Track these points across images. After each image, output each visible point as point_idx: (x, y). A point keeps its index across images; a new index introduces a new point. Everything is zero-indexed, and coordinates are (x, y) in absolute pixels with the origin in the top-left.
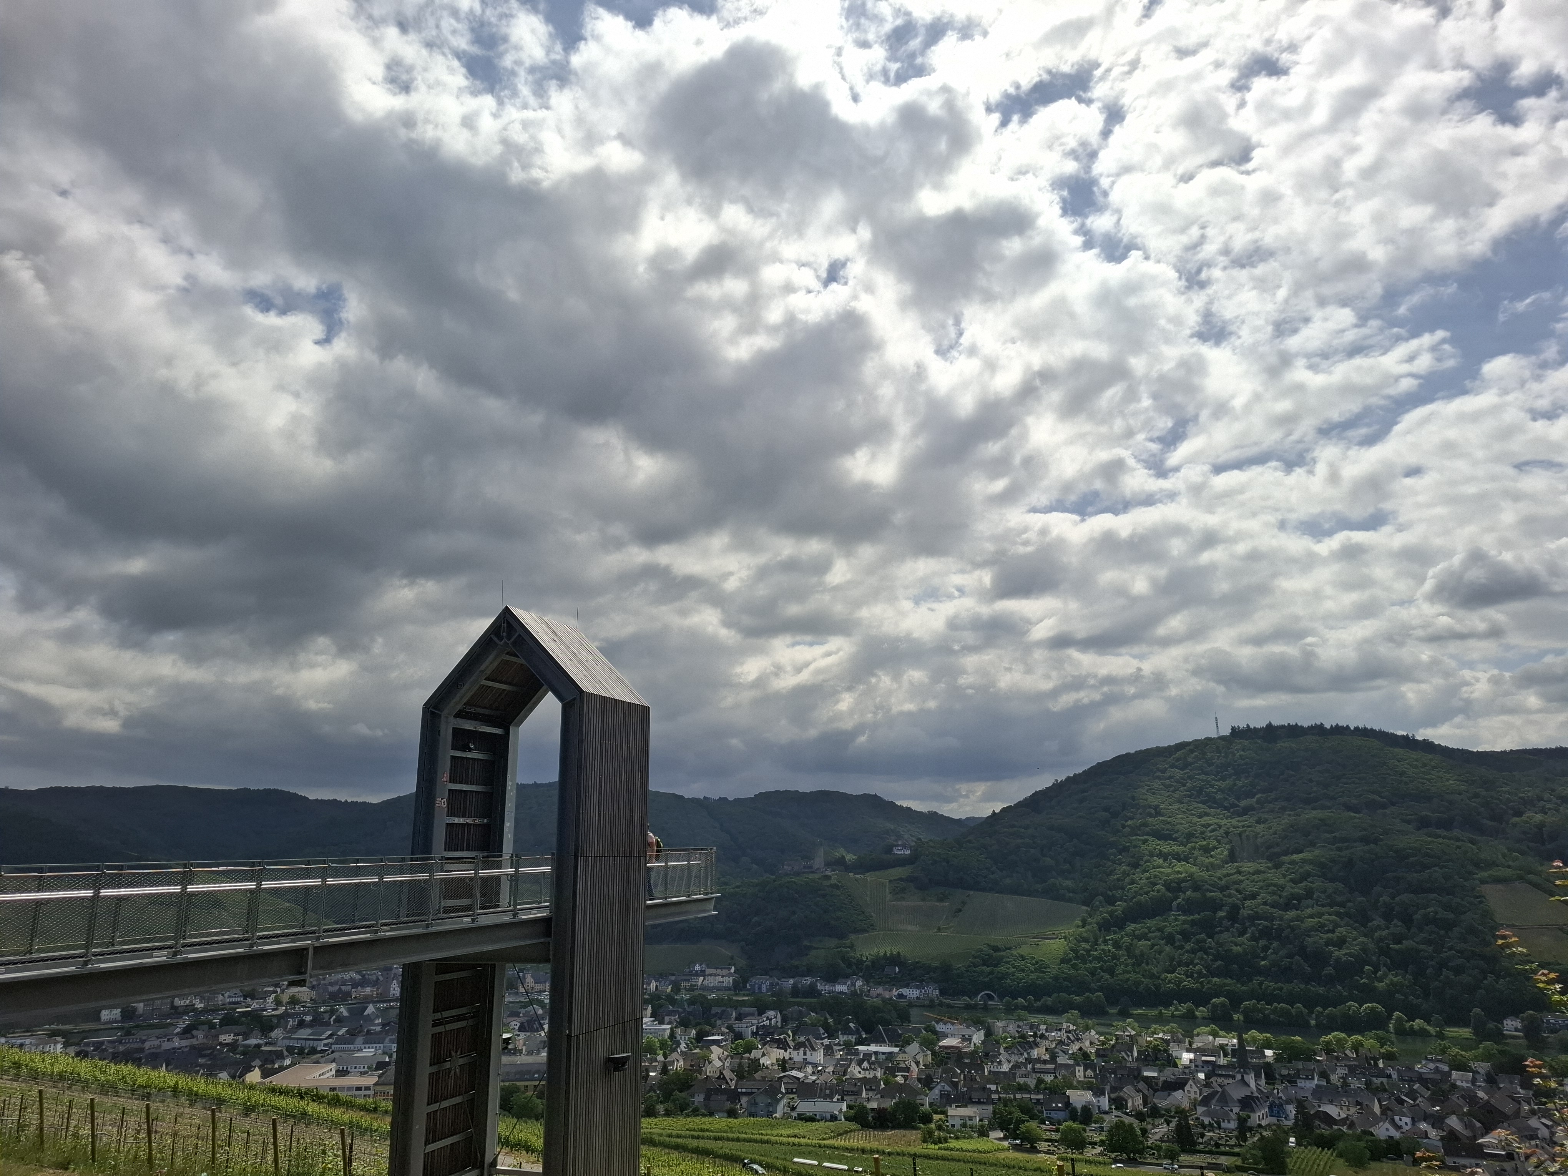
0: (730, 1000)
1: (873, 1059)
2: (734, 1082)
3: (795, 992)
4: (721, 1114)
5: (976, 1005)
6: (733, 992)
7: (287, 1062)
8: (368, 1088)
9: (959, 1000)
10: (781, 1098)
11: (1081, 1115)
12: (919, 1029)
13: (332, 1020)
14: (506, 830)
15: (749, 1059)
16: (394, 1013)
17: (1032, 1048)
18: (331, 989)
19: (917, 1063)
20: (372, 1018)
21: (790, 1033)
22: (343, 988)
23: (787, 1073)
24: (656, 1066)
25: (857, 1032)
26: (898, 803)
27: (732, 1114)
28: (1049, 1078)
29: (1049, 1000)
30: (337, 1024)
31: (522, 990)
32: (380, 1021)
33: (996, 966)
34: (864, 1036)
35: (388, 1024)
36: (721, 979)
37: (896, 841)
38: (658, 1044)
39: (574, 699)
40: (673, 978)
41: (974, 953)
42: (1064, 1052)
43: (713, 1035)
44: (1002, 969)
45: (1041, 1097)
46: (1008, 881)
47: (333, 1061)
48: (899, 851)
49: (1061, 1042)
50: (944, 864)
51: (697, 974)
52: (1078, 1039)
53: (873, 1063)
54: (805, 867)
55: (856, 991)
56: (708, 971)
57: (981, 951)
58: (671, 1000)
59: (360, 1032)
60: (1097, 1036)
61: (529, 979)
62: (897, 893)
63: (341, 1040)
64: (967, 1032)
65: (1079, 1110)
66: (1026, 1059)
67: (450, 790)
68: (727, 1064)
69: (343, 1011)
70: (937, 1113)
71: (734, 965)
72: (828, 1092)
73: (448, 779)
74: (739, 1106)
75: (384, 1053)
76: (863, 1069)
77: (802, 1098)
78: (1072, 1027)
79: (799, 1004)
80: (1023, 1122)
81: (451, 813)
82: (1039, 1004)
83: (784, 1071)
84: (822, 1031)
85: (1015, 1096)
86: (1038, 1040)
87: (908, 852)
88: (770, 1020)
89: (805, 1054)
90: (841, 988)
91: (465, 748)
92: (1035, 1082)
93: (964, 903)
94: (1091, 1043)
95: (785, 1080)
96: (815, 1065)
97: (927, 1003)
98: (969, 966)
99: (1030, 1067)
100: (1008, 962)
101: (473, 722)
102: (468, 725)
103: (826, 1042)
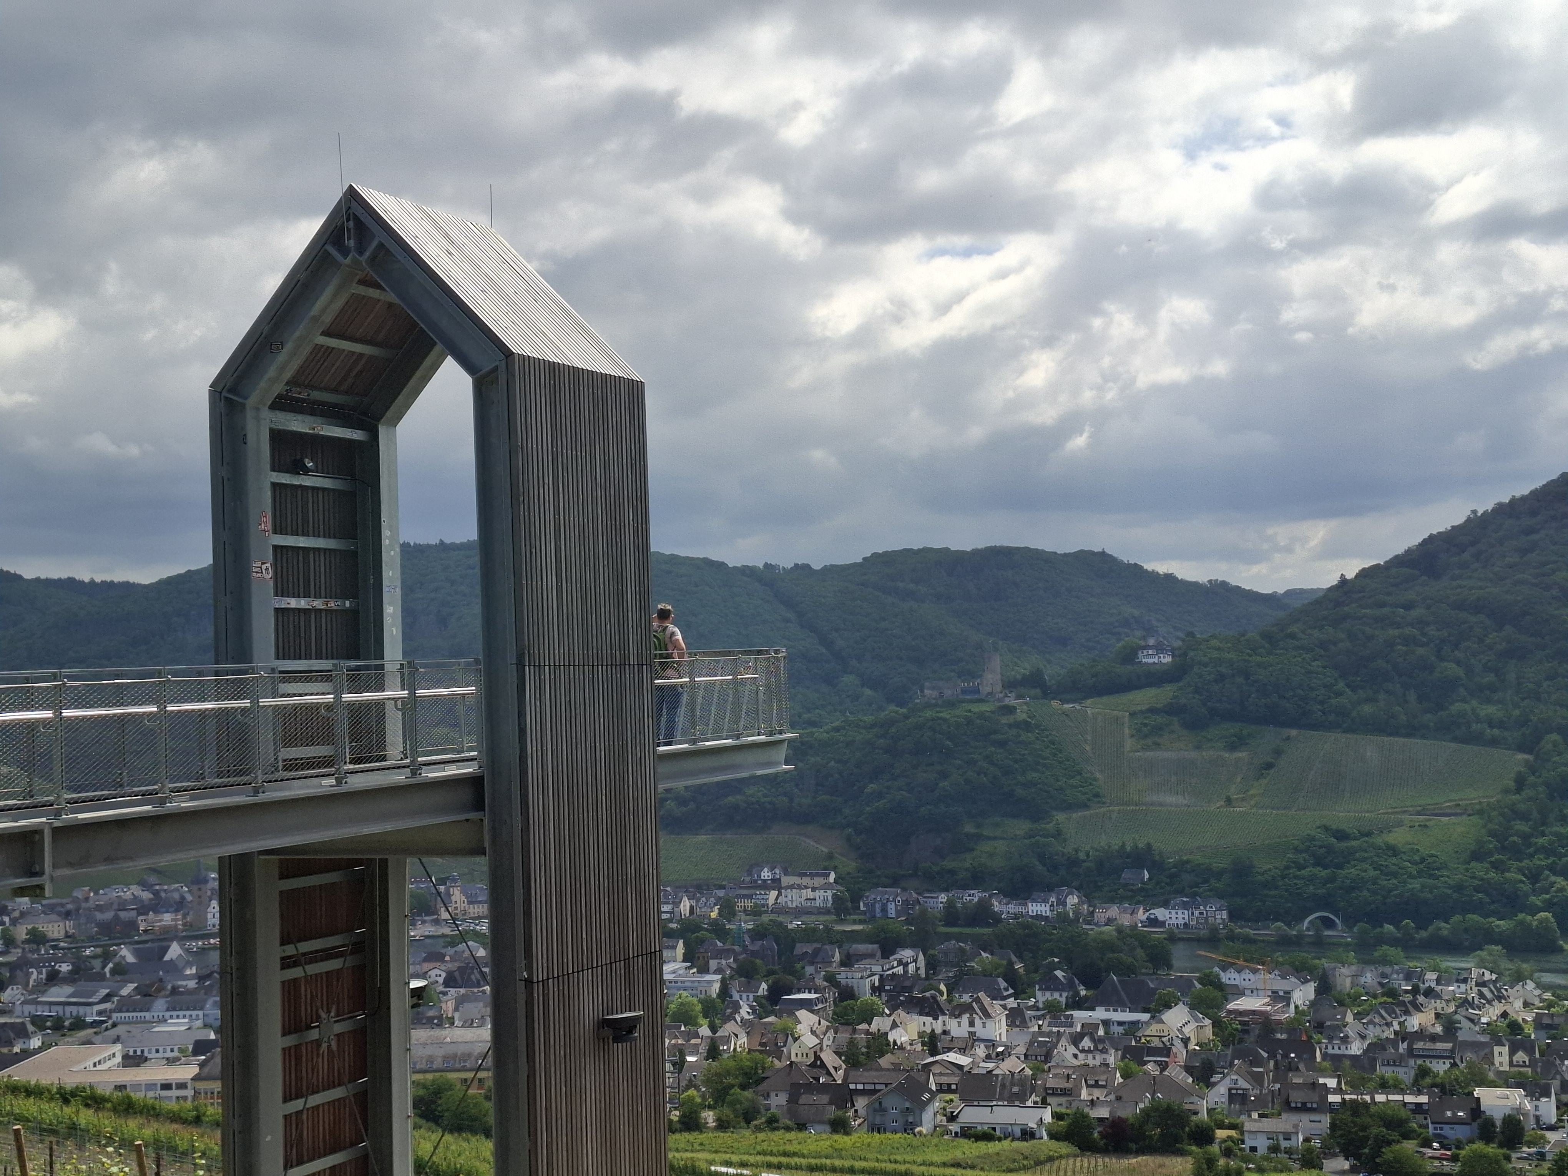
0: (828, 930)
1: (1101, 1032)
2: (841, 1072)
3: (951, 916)
4: (820, 1127)
5: (1300, 937)
6: (834, 917)
7: (35, 1042)
8: (182, 1086)
9: (1267, 928)
10: (930, 1100)
11: (1502, 1132)
12: (1189, 982)
13: (107, 970)
14: (388, 620)
15: (867, 1032)
16: (215, 957)
17: (1407, 1013)
18: (99, 916)
19: (1186, 1041)
20: (180, 964)
21: (942, 987)
22: (123, 915)
23: (938, 1058)
24: (697, 1046)
25: (1071, 986)
26: (1149, 566)
27: (839, 1126)
28: (1440, 1067)
29: (1444, 928)
30: (118, 978)
31: (445, 915)
32: (194, 971)
33: (1340, 866)
34: (1083, 993)
35: (209, 976)
36: (810, 894)
37: (1144, 638)
38: (699, 1007)
39: (496, 369)
40: (721, 893)
41: (1296, 842)
42: (1472, 1020)
43: (799, 991)
44: (1351, 871)
45: (1424, 1099)
46: (1368, 709)
47: (117, 1040)
48: (1148, 658)
49: (1466, 1003)
50: (1240, 680)
51: (766, 886)
52: (1500, 998)
53: (1101, 1040)
54: (964, 692)
55: (1066, 914)
56: (786, 880)
57: (1312, 839)
58: (718, 930)
59: (159, 990)
60: (1538, 992)
61: (457, 896)
62: (1146, 737)
63: (126, 1005)
64: (1281, 985)
65: (1498, 1123)
66: (1396, 1033)
67: (275, 547)
68: (826, 1042)
69: (127, 954)
70: (1222, 1126)
71: (835, 869)
72: (1015, 1089)
73: (270, 526)
74: (851, 1113)
75: (206, 1026)
76: (1083, 1051)
77: (969, 1100)
78: (1488, 976)
79: (959, 938)
80: (1389, 1143)
81: (281, 590)
82: (1424, 934)
83: (934, 1052)
84: (1003, 984)
85: (1373, 1098)
86: (1421, 999)
87: (1167, 659)
88: (906, 965)
89: (972, 1024)
90: (1035, 908)
91: (298, 468)
92: (1412, 1073)
93: (1278, 752)
94: (1526, 1004)
95: (936, 1069)
96: (991, 1044)
97: (1204, 933)
98: (1287, 868)
99: (1403, 1047)
100: (1364, 860)
101: (309, 419)
102: (298, 424)
103: (1012, 1003)
